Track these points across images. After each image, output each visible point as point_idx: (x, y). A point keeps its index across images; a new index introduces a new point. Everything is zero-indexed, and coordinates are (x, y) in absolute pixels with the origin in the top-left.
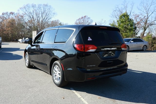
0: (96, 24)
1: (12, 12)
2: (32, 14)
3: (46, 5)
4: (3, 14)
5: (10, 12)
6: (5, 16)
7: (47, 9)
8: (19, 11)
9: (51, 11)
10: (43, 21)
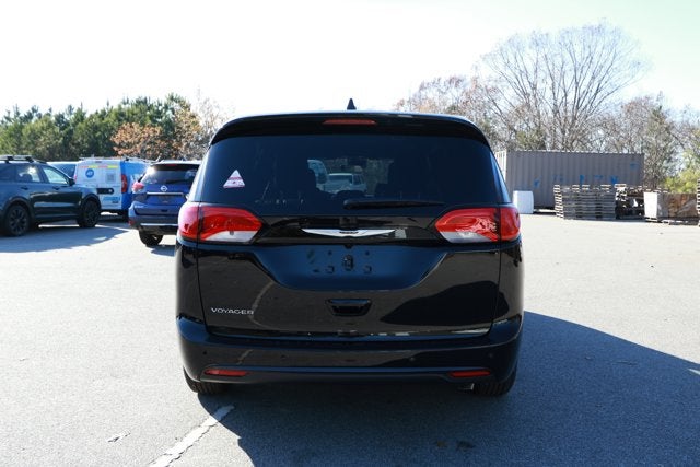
0: (351, 105)
1: (457, 76)
2: (532, 79)
3: (599, 30)
4: (422, 88)
5: (448, 78)
6: (430, 96)
7: (599, 49)
8: (476, 68)
9: (623, 54)
10: (578, 108)
